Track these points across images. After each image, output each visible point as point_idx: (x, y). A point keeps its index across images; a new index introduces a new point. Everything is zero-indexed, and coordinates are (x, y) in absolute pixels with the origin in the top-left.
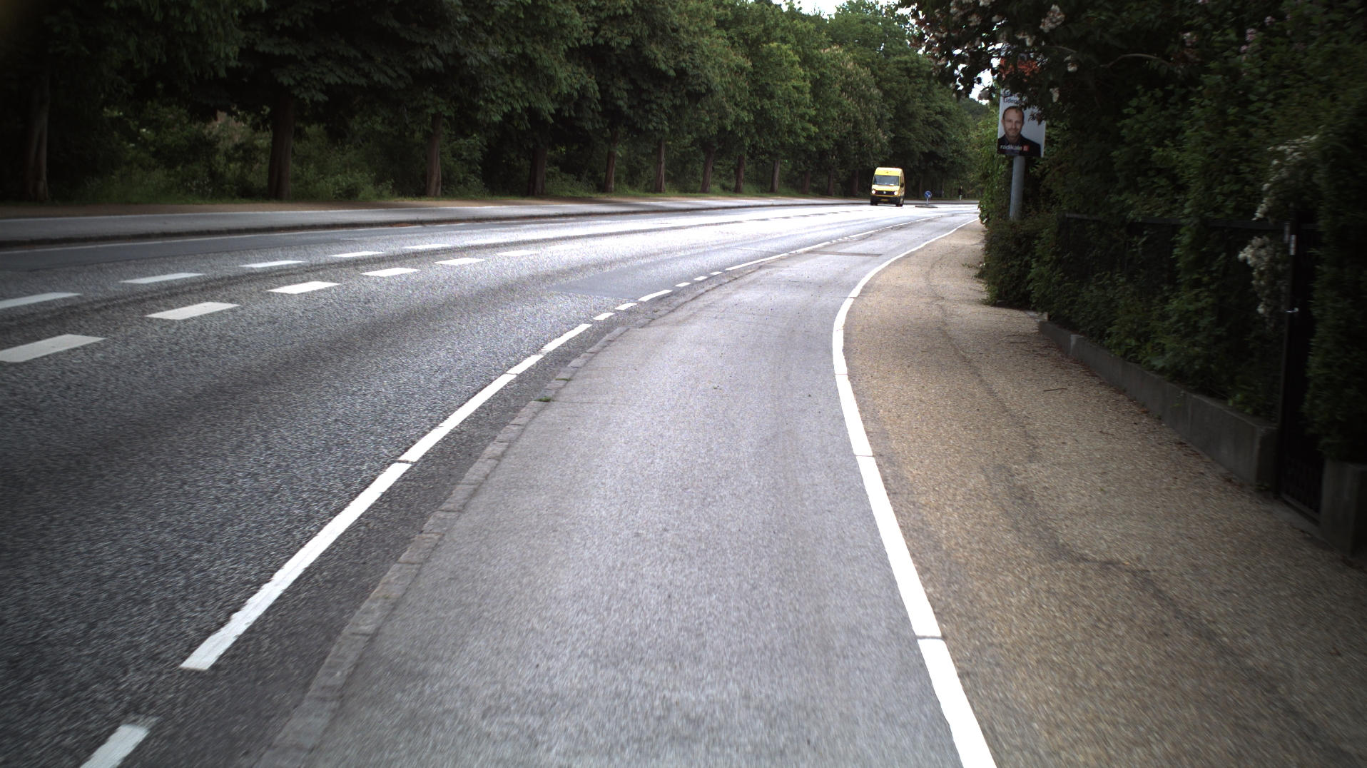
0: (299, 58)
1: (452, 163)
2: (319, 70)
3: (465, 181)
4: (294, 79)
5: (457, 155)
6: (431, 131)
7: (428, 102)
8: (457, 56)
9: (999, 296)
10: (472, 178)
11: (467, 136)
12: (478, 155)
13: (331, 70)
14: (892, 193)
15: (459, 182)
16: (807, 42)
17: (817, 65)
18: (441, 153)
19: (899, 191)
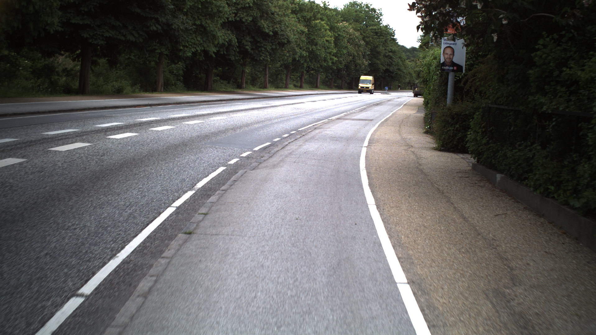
0: (92, 26)
1: (169, 76)
2: (101, 31)
3: (175, 85)
4: (89, 35)
5: (171, 72)
6: (158, 61)
7: (156, 47)
8: (169, 25)
9: (443, 146)
10: (178, 83)
11: (175, 64)
12: (181, 72)
13: (107, 31)
14: (368, 88)
15: (172, 85)
16: (332, 20)
17: (336, 31)
18: (164, 71)
19: (372, 87)
